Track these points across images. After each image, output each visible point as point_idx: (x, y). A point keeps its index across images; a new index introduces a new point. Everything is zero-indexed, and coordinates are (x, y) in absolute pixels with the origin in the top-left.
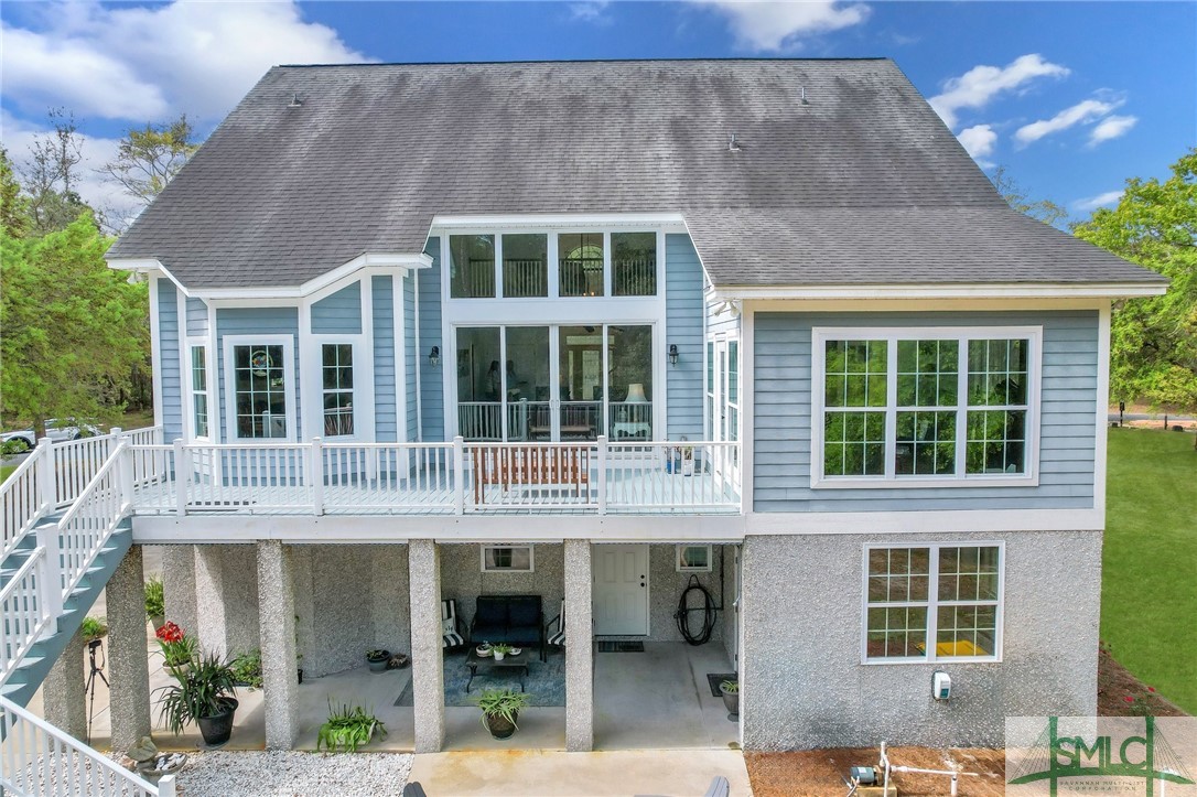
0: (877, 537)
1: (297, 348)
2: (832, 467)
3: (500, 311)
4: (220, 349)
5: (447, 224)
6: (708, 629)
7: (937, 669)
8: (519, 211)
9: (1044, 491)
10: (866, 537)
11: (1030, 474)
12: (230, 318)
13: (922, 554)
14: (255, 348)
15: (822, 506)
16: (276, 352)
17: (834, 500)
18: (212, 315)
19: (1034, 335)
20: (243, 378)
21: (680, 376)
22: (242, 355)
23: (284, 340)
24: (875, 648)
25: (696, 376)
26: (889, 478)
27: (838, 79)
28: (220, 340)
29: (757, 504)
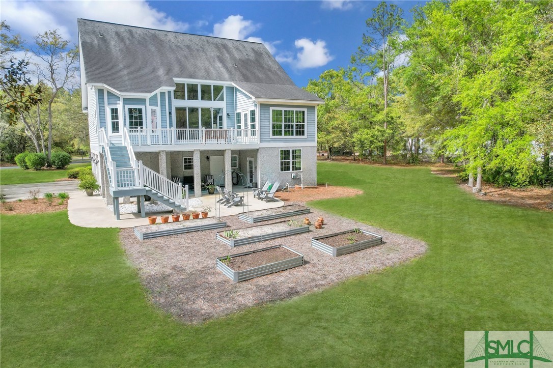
0: (282, 148)
1: (146, 109)
2: (274, 134)
3: (187, 103)
4: (124, 109)
5: (177, 80)
6: (238, 182)
7: (292, 173)
8: (193, 78)
9: (308, 139)
10: (279, 148)
11: (305, 136)
12: (127, 101)
13: (289, 151)
14: (134, 109)
15: (272, 142)
16: (140, 111)
17: (274, 140)
18: (121, 100)
19: (305, 110)
20: (131, 117)
21: (229, 121)
22: (130, 110)
23: (143, 107)
24: (282, 170)
25: (233, 121)
26: (283, 136)
27: (252, 48)
28: (124, 106)
29: (261, 141)
